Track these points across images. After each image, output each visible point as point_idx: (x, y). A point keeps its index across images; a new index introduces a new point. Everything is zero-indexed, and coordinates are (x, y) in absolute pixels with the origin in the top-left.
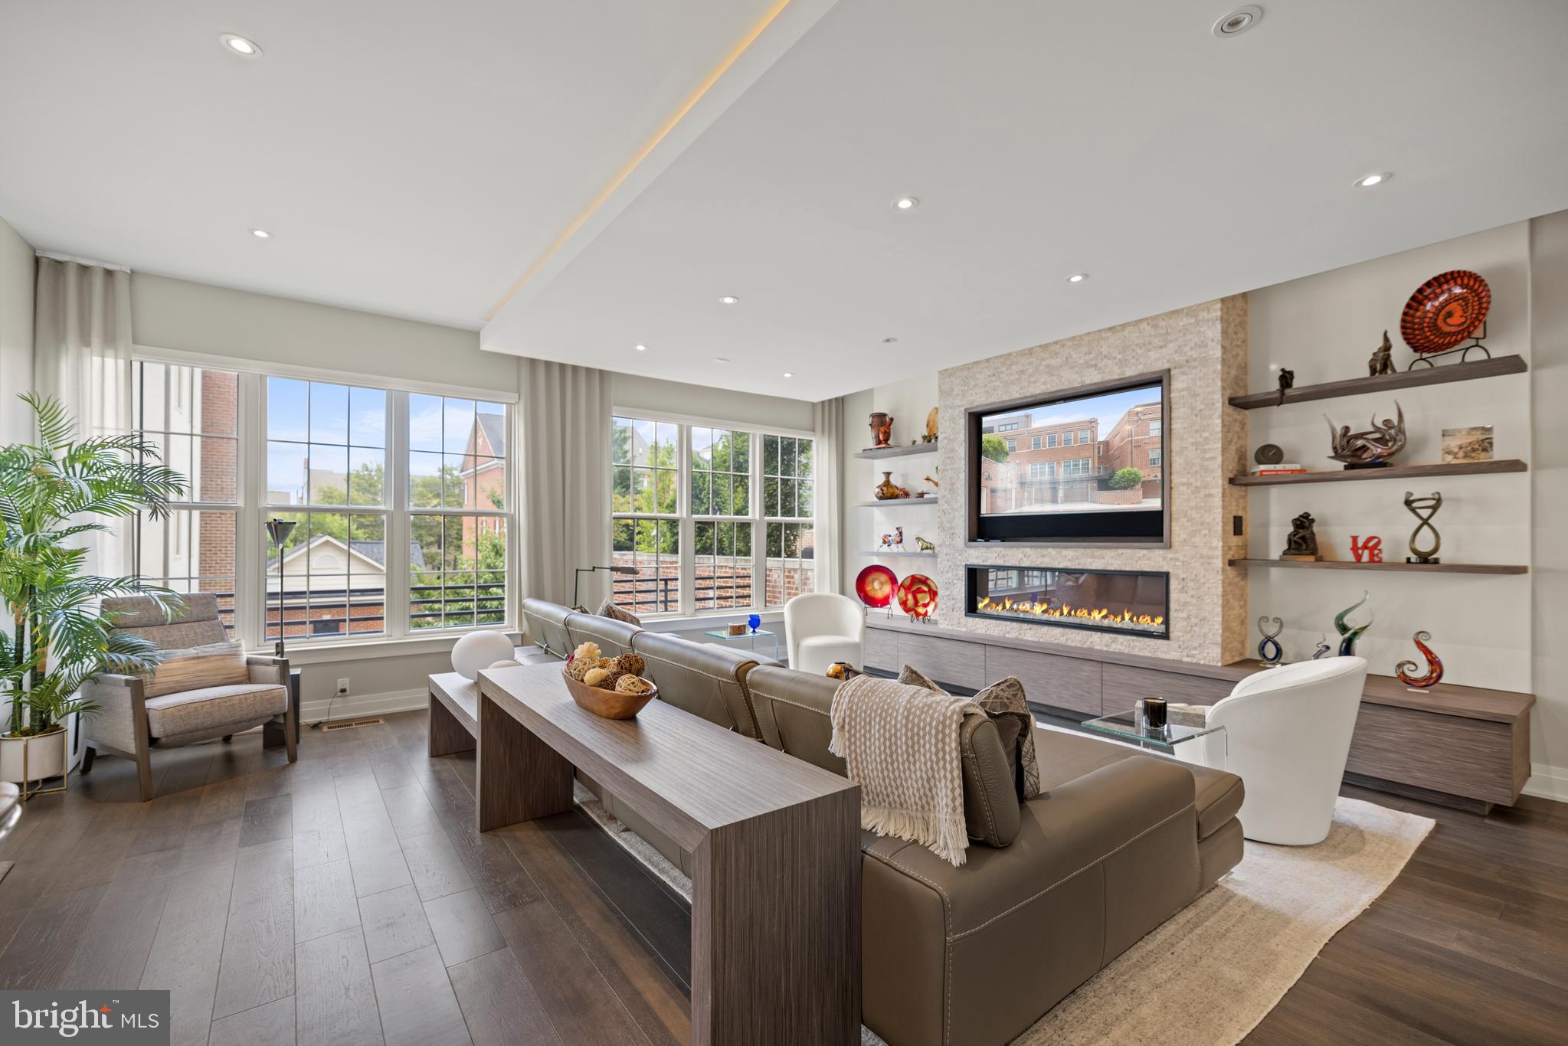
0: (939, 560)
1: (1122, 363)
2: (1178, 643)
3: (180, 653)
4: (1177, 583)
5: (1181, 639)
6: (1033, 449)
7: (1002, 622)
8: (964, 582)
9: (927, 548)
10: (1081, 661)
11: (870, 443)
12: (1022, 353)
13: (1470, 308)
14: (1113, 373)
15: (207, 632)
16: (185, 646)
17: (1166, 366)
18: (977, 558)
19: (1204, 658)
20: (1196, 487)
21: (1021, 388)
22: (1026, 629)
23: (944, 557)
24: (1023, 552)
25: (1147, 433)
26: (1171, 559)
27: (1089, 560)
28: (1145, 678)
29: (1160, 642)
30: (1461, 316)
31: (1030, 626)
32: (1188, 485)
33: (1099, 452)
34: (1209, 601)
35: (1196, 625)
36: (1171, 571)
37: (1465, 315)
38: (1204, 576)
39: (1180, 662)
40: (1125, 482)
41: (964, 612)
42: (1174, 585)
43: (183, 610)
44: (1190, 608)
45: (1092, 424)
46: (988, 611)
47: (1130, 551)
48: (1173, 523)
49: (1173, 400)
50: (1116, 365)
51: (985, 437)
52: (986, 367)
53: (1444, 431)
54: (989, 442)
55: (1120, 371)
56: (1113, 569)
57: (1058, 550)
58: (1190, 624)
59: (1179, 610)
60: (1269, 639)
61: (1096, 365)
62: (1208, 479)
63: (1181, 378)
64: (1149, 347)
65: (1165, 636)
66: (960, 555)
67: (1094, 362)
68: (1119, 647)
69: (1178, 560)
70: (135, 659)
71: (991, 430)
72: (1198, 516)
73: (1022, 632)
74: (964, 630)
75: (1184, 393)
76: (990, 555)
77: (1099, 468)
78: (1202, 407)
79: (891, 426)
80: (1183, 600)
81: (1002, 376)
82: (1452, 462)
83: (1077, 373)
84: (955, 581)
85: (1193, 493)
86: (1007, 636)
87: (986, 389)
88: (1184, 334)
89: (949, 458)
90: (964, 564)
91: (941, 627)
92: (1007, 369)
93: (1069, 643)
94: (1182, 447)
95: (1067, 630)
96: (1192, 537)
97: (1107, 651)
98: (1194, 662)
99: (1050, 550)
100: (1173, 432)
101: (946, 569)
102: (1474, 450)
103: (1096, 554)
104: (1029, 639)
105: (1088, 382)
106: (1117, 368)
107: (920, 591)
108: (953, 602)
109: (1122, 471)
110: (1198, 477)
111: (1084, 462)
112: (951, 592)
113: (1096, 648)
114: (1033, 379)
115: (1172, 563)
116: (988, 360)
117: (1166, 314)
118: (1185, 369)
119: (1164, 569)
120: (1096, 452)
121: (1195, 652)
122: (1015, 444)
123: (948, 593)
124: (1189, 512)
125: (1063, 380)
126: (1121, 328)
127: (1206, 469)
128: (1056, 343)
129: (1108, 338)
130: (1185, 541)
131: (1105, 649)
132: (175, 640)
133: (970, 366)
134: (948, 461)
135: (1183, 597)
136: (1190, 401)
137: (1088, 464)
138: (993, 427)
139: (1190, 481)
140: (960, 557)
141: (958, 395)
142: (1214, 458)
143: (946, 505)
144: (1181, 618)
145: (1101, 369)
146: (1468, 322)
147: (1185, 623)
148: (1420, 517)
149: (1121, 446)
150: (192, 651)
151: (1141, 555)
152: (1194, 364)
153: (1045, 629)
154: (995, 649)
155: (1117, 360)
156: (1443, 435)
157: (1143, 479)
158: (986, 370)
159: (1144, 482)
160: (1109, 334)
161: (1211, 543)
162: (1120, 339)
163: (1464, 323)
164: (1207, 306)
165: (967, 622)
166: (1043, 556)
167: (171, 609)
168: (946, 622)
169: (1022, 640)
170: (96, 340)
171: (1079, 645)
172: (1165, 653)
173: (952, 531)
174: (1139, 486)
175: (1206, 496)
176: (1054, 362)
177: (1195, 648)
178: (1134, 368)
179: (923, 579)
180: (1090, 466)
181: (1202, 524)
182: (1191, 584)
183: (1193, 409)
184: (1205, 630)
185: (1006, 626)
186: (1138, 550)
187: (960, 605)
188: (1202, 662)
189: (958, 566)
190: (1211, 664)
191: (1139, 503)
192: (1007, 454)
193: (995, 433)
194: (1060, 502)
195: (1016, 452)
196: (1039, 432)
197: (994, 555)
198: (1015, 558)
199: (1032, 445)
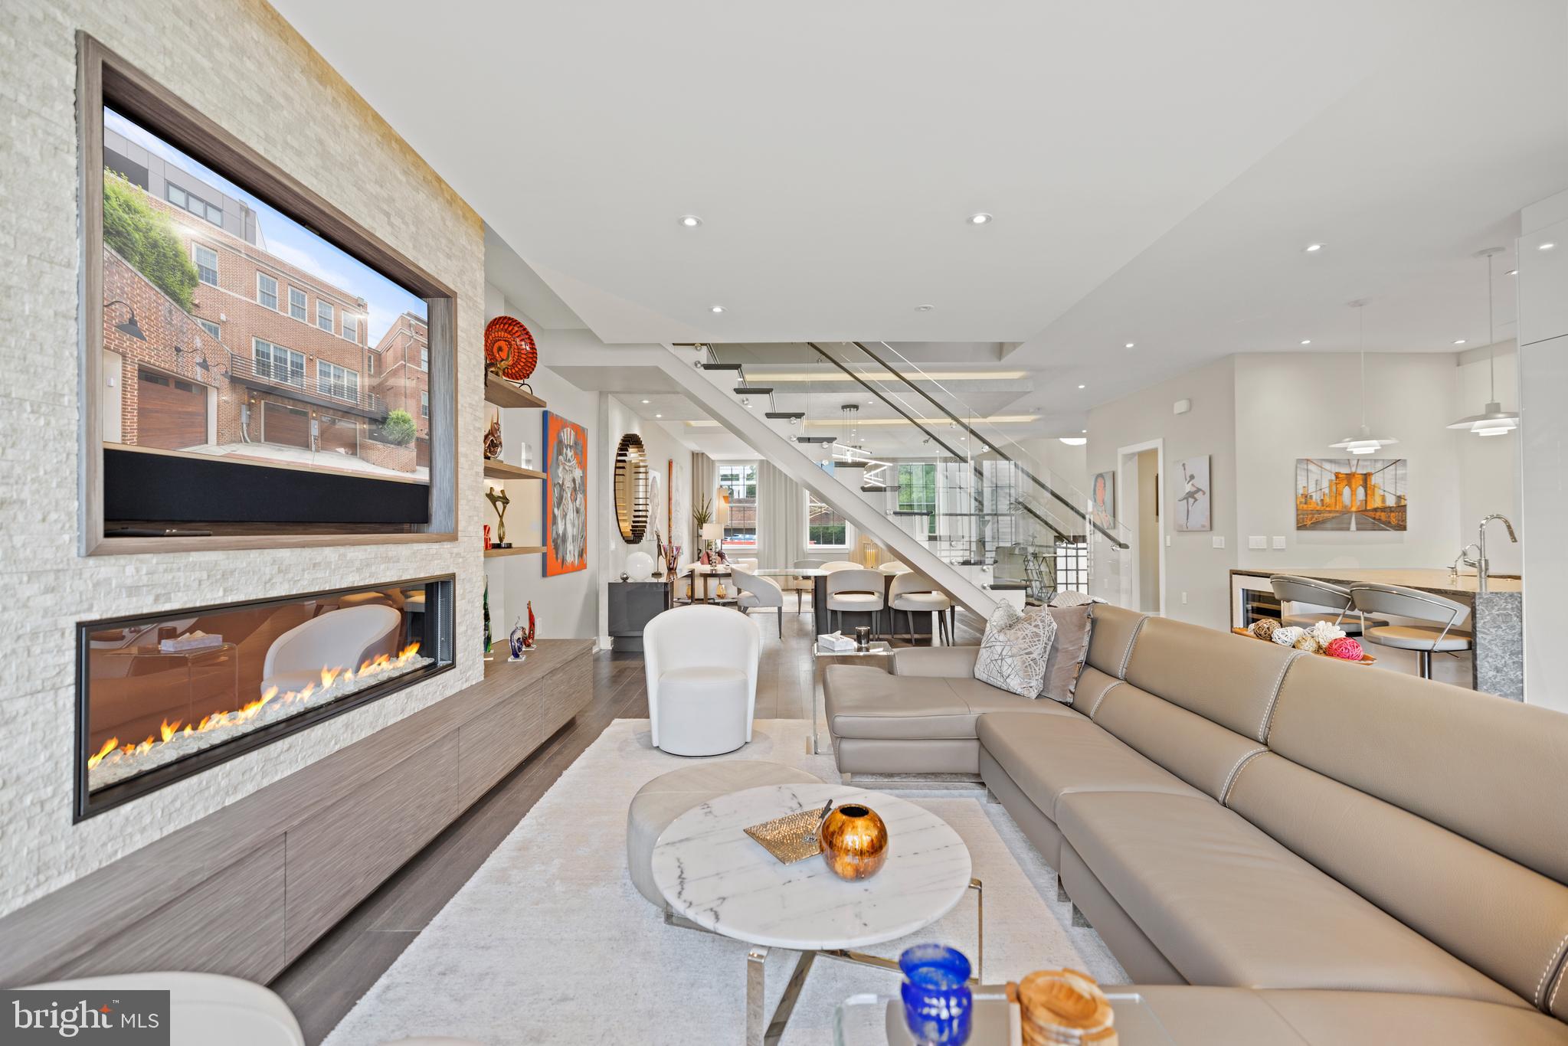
2: (460, 668)
4: (460, 586)
5: (462, 661)
24: (274, 560)
25: (419, 364)
26: (456, 555)
27: (383, 567)
33: (370, 368)
34: (478, 603)
36: (455, 571)
38: (475, 573)
39: (463, 692)
40: (399, 432)
41: (67, 814)
42: (458, 590)
54: (129, 207)
59: (462, 622)
65: (452, 662)
66: (48, 590)
71: (137, 176)
76: (180, 577)
77: (370, 398)
80: (464, 609)
90: (69, 622)
98: (469, 685)
103: (390, 554)
109: (396, 412)
115: (456, 560)
119: (451, 572)
120: (366, 366)
121: (470, 673)
122: (215, 263)
135: (464, 605)
138: (145, 171)
139: (467, 452)
140: (47, 599)
144: (462, 634)
149: (395, 370)
157: (415, 433)
159: (416, 438)
165: (83, 840)
174: (412, 444)
175: (476, 474)
177: (470, 668)
180: (358, 389)
182: (468, 586)
184: (476, 640)
188: (474, 682)
190: (479, 681)
191: (413, 471)
192: (192, 281)
193: (151, 195)
194: (313, 449)
195: (217, 288)
196: (272, 267)
197: (197, 574)
198: (256, 578)
199: (258, 292)
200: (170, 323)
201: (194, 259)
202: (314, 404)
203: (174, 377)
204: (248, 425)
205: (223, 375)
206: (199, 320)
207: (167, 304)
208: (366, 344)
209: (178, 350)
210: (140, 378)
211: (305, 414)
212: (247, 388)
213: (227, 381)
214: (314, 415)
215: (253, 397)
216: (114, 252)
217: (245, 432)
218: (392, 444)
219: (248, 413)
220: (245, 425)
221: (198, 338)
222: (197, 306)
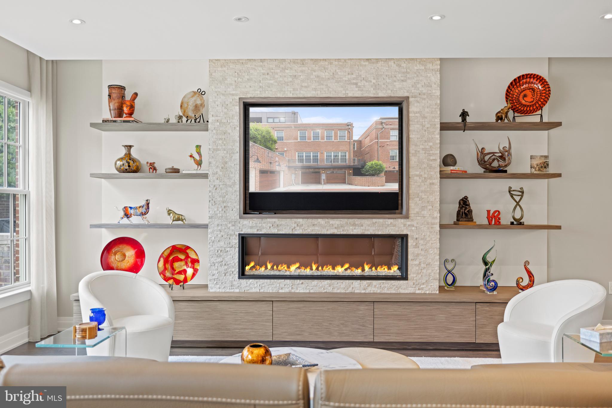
0: (209, 230)
1: (376, 87)
2: (413, 282)
4: (412, 241)
5: (415, 279)
6: (299, 140)
7: (276, 280)
8: (237, 249)
9: (178, 219)
10: (358, 303)
11: (107, 116)
12: (295, 61)
13: (536, 94)
14: (370, 93)
17: (406, 94)
18: (251, 227)
19: (429, 290)
20: (425, 178)
21: (294, 89)
22: (299, 284)
23: (216, 228)
24: (295, 223)
25: (388, 138)
26: (409, 225)
27: (351, 228)
28: (404, 309)
29: (402, 282)
30: (531, 98)
31: (302, 281)
32: (420, 176)
33: (354, 148)
34: (432, 252)
35: (424, 268)
36: (409, 233)
37: (533, 98)
38: (429, 236)
39: (414, 294)
40: (373, 171)
41: (237, 275)
42: (411, 242)
44: (421, 257)
45: (349, 127)
46: (255, 272)
47: (381, 221)
48: (410, 201)
49: (411, 119)
50: (372, 86)
51: (252, 126)
52: (261, 66)
53: (531, 156)
54: (257, 130)
55: (374, 92)
56: (369, 233)
57: (327, 220)
58: (420, 268)
59: (414, 259)
60: (449, 272)
61: (356, 84)
62: (432, 173)
63: (416, 105)
64: (395, 79)
65: (404, 277)
66: (233, 225)
67: (355, 81)
68: (374, 289)
69: (413, 226)
71: (259, 120)
72: (426, 197)
73: (294, 287)
74: (237, 291)
75: (418, 115)
76: (264, 225)
77: (354, 160)
78: (429, 126)
79: (135, 101)
80: (417, 253)
81: (276, 76)
82: (534, 173)
83: (342, 87)
84: (228, 249)
85: (422, 182)
86: (280, 291)
87: (261, 85)
88: (417, 76)
89: (220, 139)
90: (237, 233)
91: (211, 291)
92: (281, 71)
93: (335, 291)
94: (416, 151)
95: (333, 281)
96: (422, 210)
97: (365, 293)
98: (423, 292)
99: (320, 220)
100: (410, 139)
101: (218, 239)
102: (542, 167)
103: (356, 223)
104: (301, 291)
105: (350, 95)
106: (372, 89)
107: (177, 260)
108: (226, 267)
109: (371, 162)
110: (426, 171)
111: (342, 154)
112: (223, 259)
113: (356, 292)
114: (305, 84)
115: (410, 228)
116: (262, 61)
117: (406, 59)
118: (419, 99)
119: (405, 233)
120: (352, 148)
121: (423, 286)
122: (283, 134)
123: (219, 260)
124: (420, 194)
125: (330, 89)
126: (375, 61)
127: (431, 167)
128: (325, 60)
129: (365, 65)
130: (418, 213)
131: (363, 292)
133: (244, 61)
134: (220, 142)
135: (416, 251)
136: (421, 120)
137: (346, 156)
138: (261, 118)
139: (421, 173)
140: (233, 228)
141: (231, 84)
142: (435, 160)
143: (218, 181)
144: (415, 265)
145: (360, 87)
146: (535, 101)
147: (417, 268)
148: (516, 201)
149: (371, 145)
151: (390, 223)
152: (425, 97)
153: (315, 282)
154: (283, 304)
155: (372, 83)
156: (531, 158)
157: (386, 169)
158: (260, 69)
159: (386, 171)
160: (367, 63)
161: (433, 215)
162: (374, 68)
163: (532, 101)
164: (432, 61)
165: (241, 284)
166: (314, 225)
168: (218, 286)
169: (295, 293)
171: (343, 291)
172: (404, 289)
173: (225, 204)
174: (383, 174)
175: (430, 184)
176: (323, 75)
177: (423, 284)
178: (384, 92)
179: (183, 248)
180: (347, 157)
181: (428, 202)
182: (421, 242)
183: (424, 126)
184: (430, 271)
185: (280, 283)
186: (387, 220)
187: (233, 270)
188: (427, 292)
189: (231, 235)
190: (433, 292)
191: (383, 186)
192: (275, 142)
193: (263, 124)
194: (323, 183)
195: (284, 141)
196: (305, 127)
197: (269, 225)
198: (289, 227)
199: (299, 137)
200: (268, 156)
201: (276, 135)
202: (323, 168)
203: (269, 171)
204: (295, 180)
205: (285, 166)
206: (277, 153)
207: (267, 151)
208: (352, 139)
209: (271, 163)
210: (260, 173)
211: (319, 172)
212: (294, 168)
213: (287, 168)
214: (323, 172)
215: (296, 171)
216: (253, 143)
217: (293, 183)
218: (368, 176)
219: (295, 176)
220: (293, 180)
221: (277, 158)
222: (277, 149)
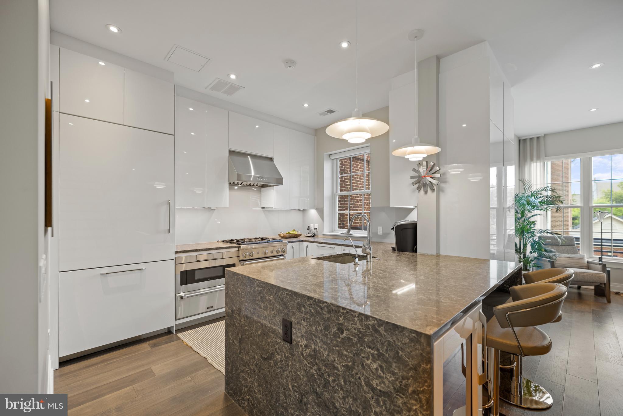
3: (563, 255)
15: (572, 249)
16: (564, 253)
43: (565, 241)
70: (551, 254)
132: (561, 251)
150: (567, 255)
167: (561, 241)
170: (535, 159)
